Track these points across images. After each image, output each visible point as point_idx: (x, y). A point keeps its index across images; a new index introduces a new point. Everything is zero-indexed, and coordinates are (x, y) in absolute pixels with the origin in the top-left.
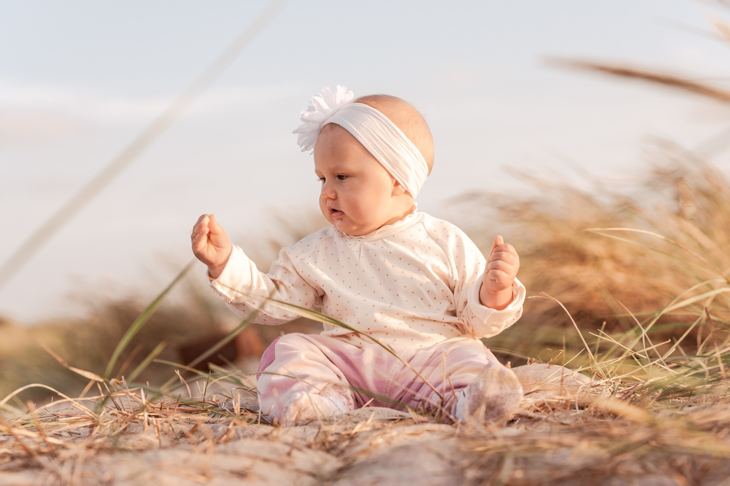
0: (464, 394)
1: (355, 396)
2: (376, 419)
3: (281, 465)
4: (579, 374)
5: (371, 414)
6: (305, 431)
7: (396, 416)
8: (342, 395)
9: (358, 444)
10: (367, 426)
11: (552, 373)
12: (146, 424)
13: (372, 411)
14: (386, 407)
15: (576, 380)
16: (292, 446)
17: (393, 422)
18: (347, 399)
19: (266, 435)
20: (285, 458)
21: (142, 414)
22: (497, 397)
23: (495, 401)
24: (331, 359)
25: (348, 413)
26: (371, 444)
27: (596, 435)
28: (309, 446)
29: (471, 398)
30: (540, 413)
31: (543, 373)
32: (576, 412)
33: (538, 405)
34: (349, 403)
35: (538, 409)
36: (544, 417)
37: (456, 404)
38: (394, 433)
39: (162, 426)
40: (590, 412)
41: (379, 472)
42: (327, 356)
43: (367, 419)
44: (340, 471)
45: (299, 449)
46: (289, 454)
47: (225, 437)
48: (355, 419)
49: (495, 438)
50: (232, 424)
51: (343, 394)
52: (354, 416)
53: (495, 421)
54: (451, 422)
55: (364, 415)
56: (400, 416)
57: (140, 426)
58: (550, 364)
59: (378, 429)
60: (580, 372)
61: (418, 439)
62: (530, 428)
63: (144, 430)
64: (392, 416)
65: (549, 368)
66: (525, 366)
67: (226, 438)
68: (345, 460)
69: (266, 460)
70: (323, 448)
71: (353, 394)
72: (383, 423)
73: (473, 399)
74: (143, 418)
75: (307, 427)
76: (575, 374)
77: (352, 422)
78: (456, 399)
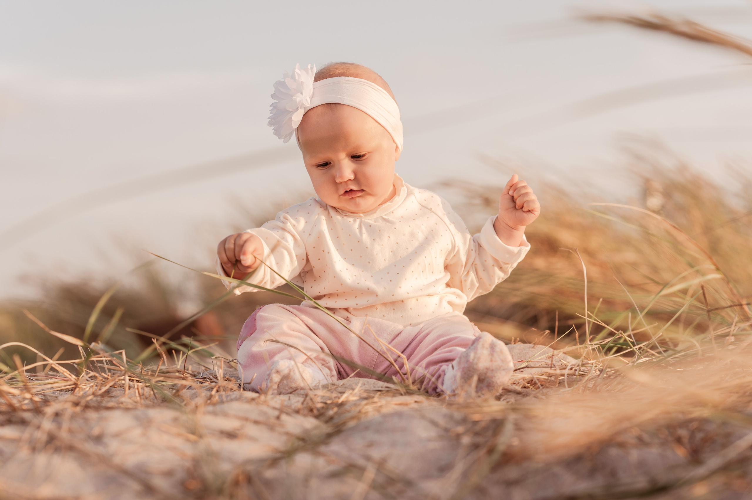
0: (453, 367)
1: (338, 369)
2: (363, 390)
3: (271, 428)
4: (564, 355)
5: (357, 384)
6: (289, 399)
7: (382, 387)
8: (324, 366)
9: (347, 411)
10: (354, 395)
11: (537, 353)
12: (127, 388)
14: (372, 378)
16: (281, 410)
17: (379, 393)
18: (330, 371)
19: (253, 399)
20: (275, 422)
21: (122, 378)
22: (487, 369)
23: (486, 374)
24: (313, 331)
26: (360, 412)
28: (297, 412)
29: (461, 370)
31: (527, 353)
33: (526, 381)
34: (332, 375)
35: (527, 385)
36: (533, 393)
37: (444, 377)
38: (383, 402)
39: (142, 390)
41: (371, 436)
42: (309, 328)
43: (353, 389)
44: (331, 436)
45: (288, 414)
46: (278, 418)
47: (209, 402)
48: (340, 389)
50: (215, 390)
51: (326, 365)
52: (338, 386)
55: (350, 385)
56: (387, 387)
57: (119, 390)
58: (534, 344)
59: (366, 399)
60: (564, 353)
61: (407, 408)
63: (124, 393)
64: (378, 387)
65: (534, 348)
68: (334, 426)
69: (256, 422)
70: (312, 414)
71: (336, 366)
72: (370, 393)
73: (463, 371)
74: (123, 382)
75: (291, 395)
76: (561, 355)
77: (337, 391)
78: (444, 373)
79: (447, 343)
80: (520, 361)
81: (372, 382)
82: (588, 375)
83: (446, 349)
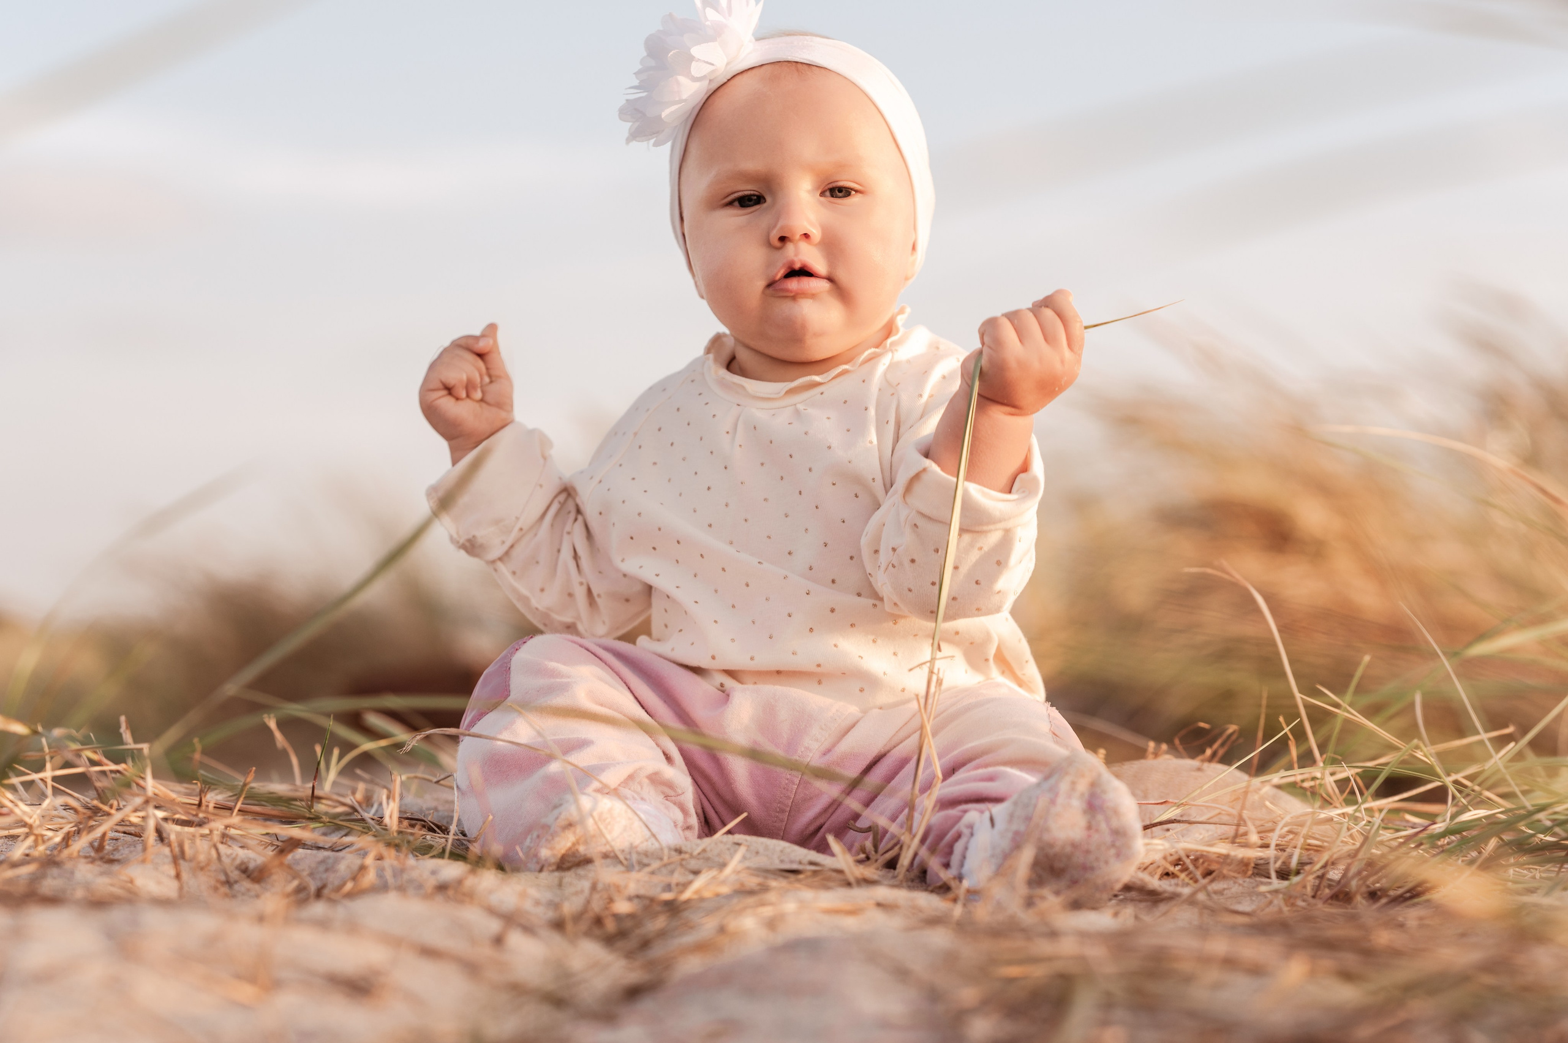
0: (992, 821)
1: (703, 809)
2: (748, 868)
4: (1275, 791)
5: (736, 851)
6: (560, 885)
7: (800, 863)
8: (671, 801)
9: (690, 927)
10: (723, 882)
11: (1207, 783)
12: (153, 839)
13: (739, 844)
14: (783, 839)
15: (1268, 803)
16: (511, 919)
17: (791, 877)
18: (683, 814)
19: (448, 885)
20: (486, 952)
24: (648, 709)
25: (678, 847)
26: (722, 930)
27: (1330, 945)
28: (559, 925)
30: (1173, 881)
31: (1183, 782)
32: (1270, 883)
33: (1170, 859)
35: (1171, 869)
36: (1186, 891)
38: (790, 906)
40: (1305, 887)
41: (732, 1004)
42: (639, 701)
43: (723, 866)
44: (633, 993)
45: (528, 930)
46: (498, 941)
47: (349, 886)
48: (694, 864)
49: (1053, 934)
51: (673, 798)
52: (692, 856)
53: (1057, 893)
54: (944, 889)
55: (719, 855)
56: (812, 863)
57: (135, 843)
58: (1203, 759)
59: (751, 893)
60: (1279, 787)
61: (850, 923)
62: (1147, 918)
63: (144, 853)
64: (792, 862)
65: (1203, 770)
66: (1143, 761)
67: (353, 888)
68: (650, 965)
69: (429, 953)
70: (597, 932)
71: (700, 804)
72: (766, 878)
74: (144, 823)
75: (567, 877)
76: (1267, 789)
77: (686, 869)
78: (969, 830)
79: (981, 756)
80: (1162, 803)
81: (778, 849)
82: (1329, 849)
83: (981, 771)
